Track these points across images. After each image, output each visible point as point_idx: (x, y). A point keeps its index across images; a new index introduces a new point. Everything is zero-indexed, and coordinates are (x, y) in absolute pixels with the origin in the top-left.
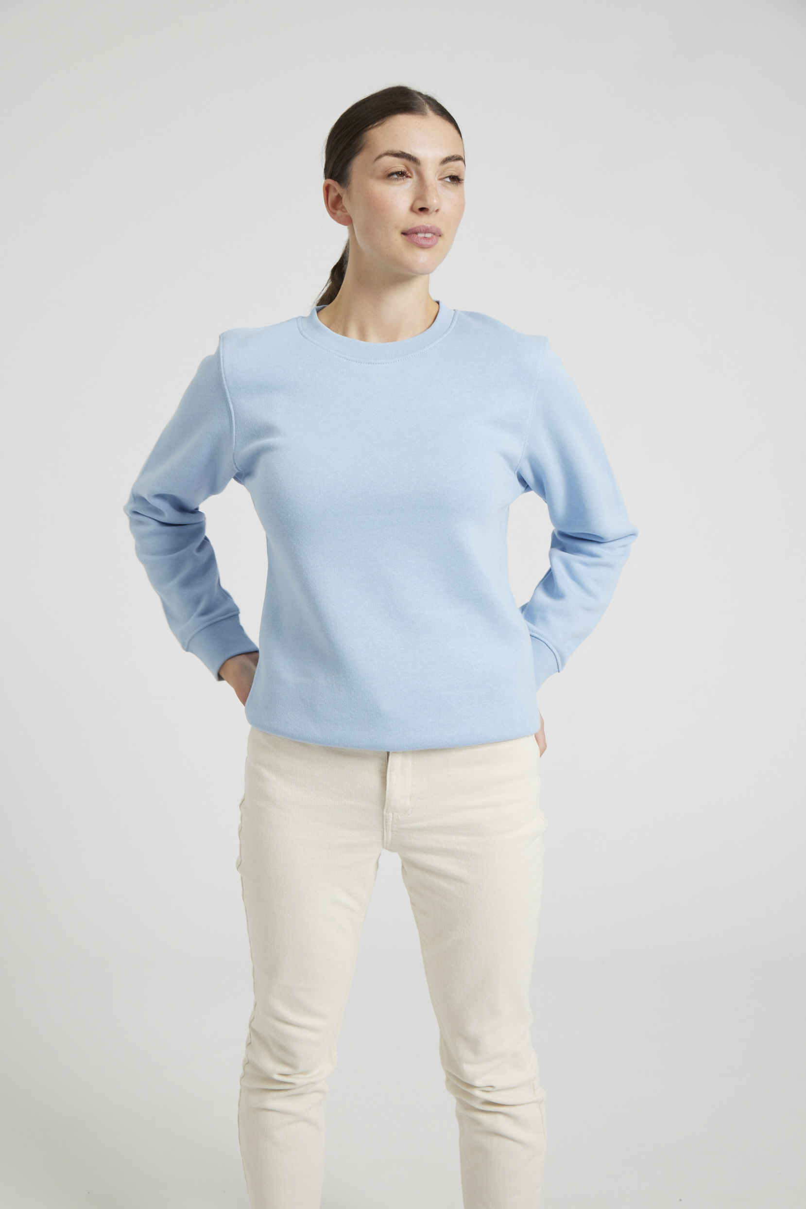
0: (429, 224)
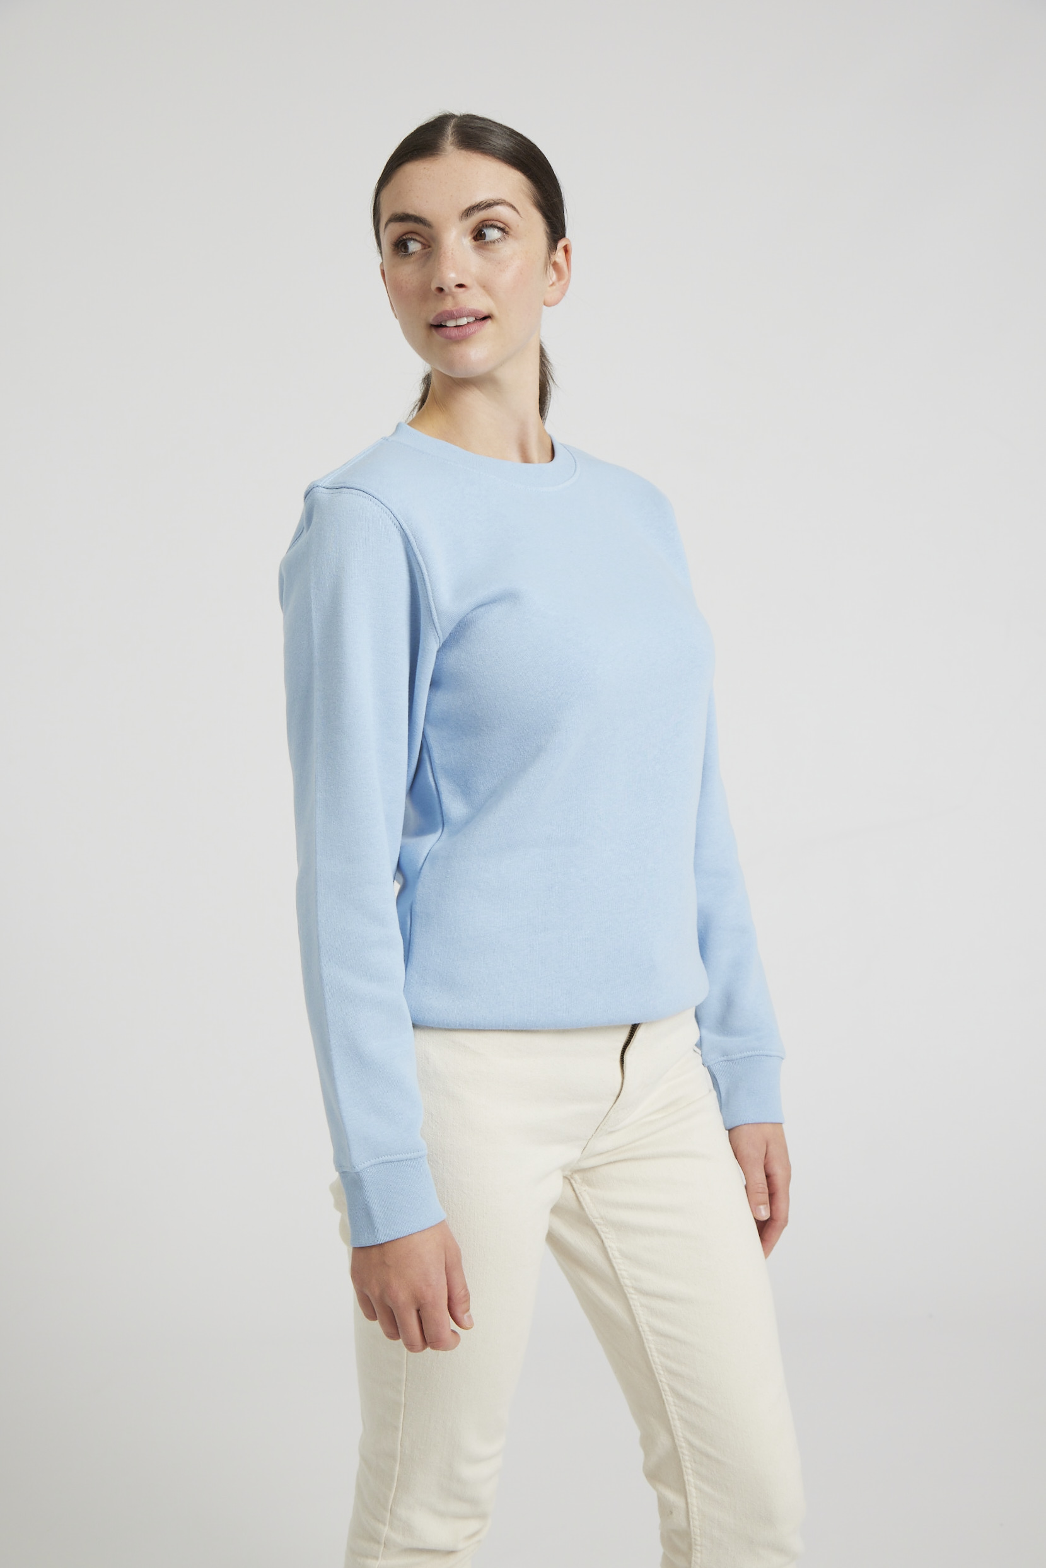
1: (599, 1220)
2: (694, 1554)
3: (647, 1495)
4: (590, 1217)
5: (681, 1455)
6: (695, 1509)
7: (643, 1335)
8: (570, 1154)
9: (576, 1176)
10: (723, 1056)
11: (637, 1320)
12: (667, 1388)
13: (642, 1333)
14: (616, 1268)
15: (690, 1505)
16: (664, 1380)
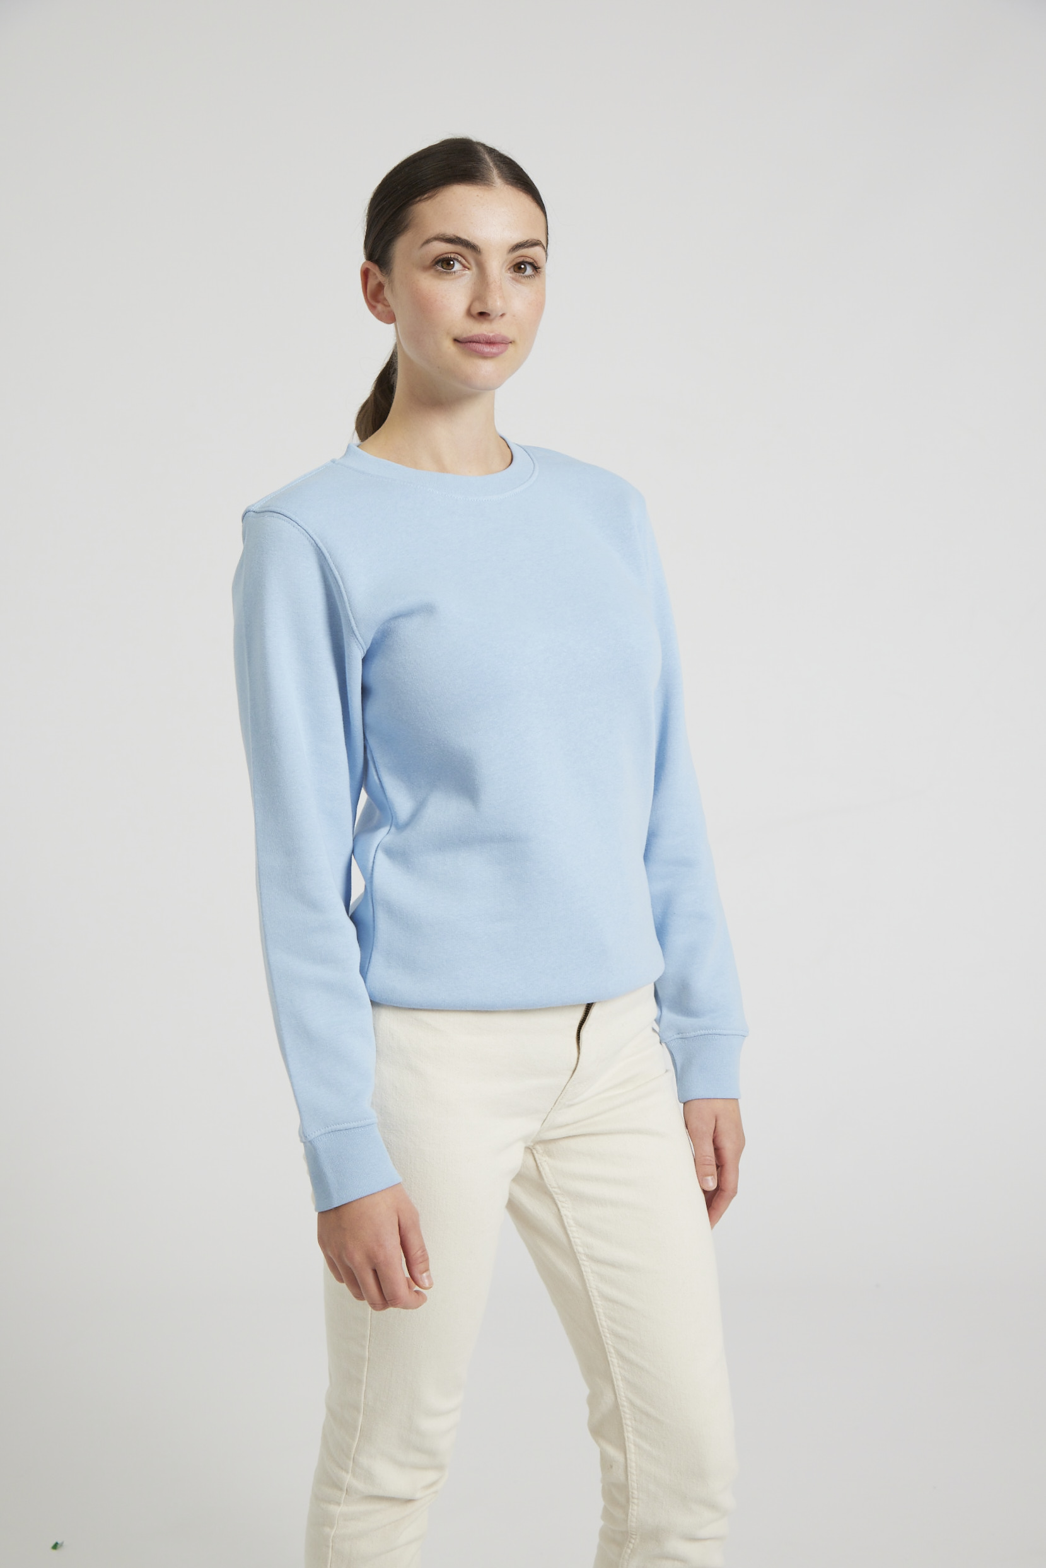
0: (492, 332)
1: (556, 1190)
2: (631, 1506)
3: (590, 1450)
4: (549, 1186)
5: (622, 1413)
6: (634, 1465)
7: (592, 1300)
8: (530, 1126)
9: (538, 1147)
10: (679, 1034)
11: (588, 1285)
12: (612, 1350)
13: (592, 1298)
14: (571, 1235)
15: (629, 1461)
16: (610, 1342)
